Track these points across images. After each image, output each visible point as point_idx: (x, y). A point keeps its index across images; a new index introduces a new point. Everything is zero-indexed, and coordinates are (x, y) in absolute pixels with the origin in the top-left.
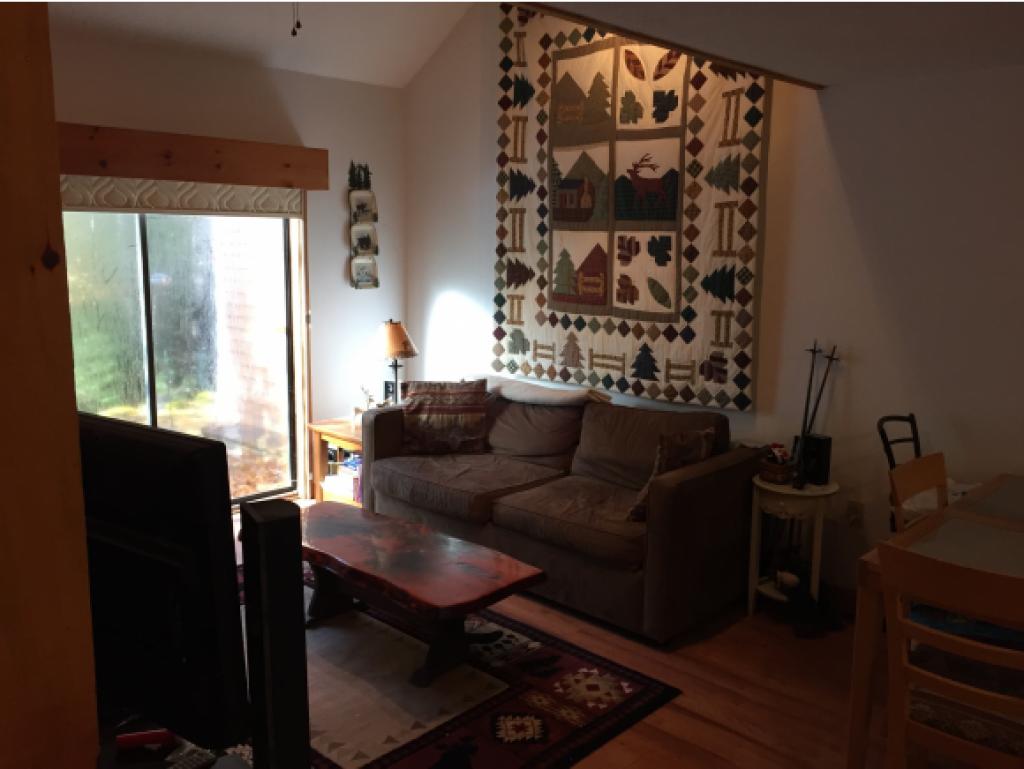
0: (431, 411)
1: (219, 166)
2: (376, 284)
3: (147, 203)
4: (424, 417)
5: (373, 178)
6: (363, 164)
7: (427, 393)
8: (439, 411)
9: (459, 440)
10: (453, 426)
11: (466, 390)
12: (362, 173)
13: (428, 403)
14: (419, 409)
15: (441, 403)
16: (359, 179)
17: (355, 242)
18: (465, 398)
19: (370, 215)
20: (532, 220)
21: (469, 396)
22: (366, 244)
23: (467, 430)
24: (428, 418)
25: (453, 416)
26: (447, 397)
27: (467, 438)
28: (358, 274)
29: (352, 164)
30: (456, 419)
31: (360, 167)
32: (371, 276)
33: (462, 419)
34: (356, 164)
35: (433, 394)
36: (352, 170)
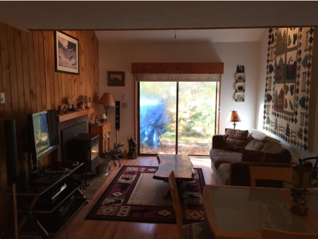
0: (230, 138)
1: (190, 70)
2: (243, 101)
3: (177, 79)
4: (228, 139)
5: (245, 70)
6: (242, 65)
7: (230, 132)
8: (232, 138)
9: (236, 147)
10: (235, 143)
11: (240, 133)
12: (241, 68)
13: (230, 135)
14: (227, 136)
15: (233, 136)
16: (240, 70)
17: (237, 88)
18: (239, 135)
19: (243, 80)
20: (273, 80)
21: (241, 135)
22: (241, 89)
23: (238, 145)
24: (229, 139)
25: (235, 140)
26: (235, 134)
27: (238, 147)
28: (237, 97)
29: (238, 66)
30: (236, 141)
31: (241, 66)
32: (242, 98)
33: (238, 141)
34: (239, 65)
35: (232, 133)
36: (238, 67)
